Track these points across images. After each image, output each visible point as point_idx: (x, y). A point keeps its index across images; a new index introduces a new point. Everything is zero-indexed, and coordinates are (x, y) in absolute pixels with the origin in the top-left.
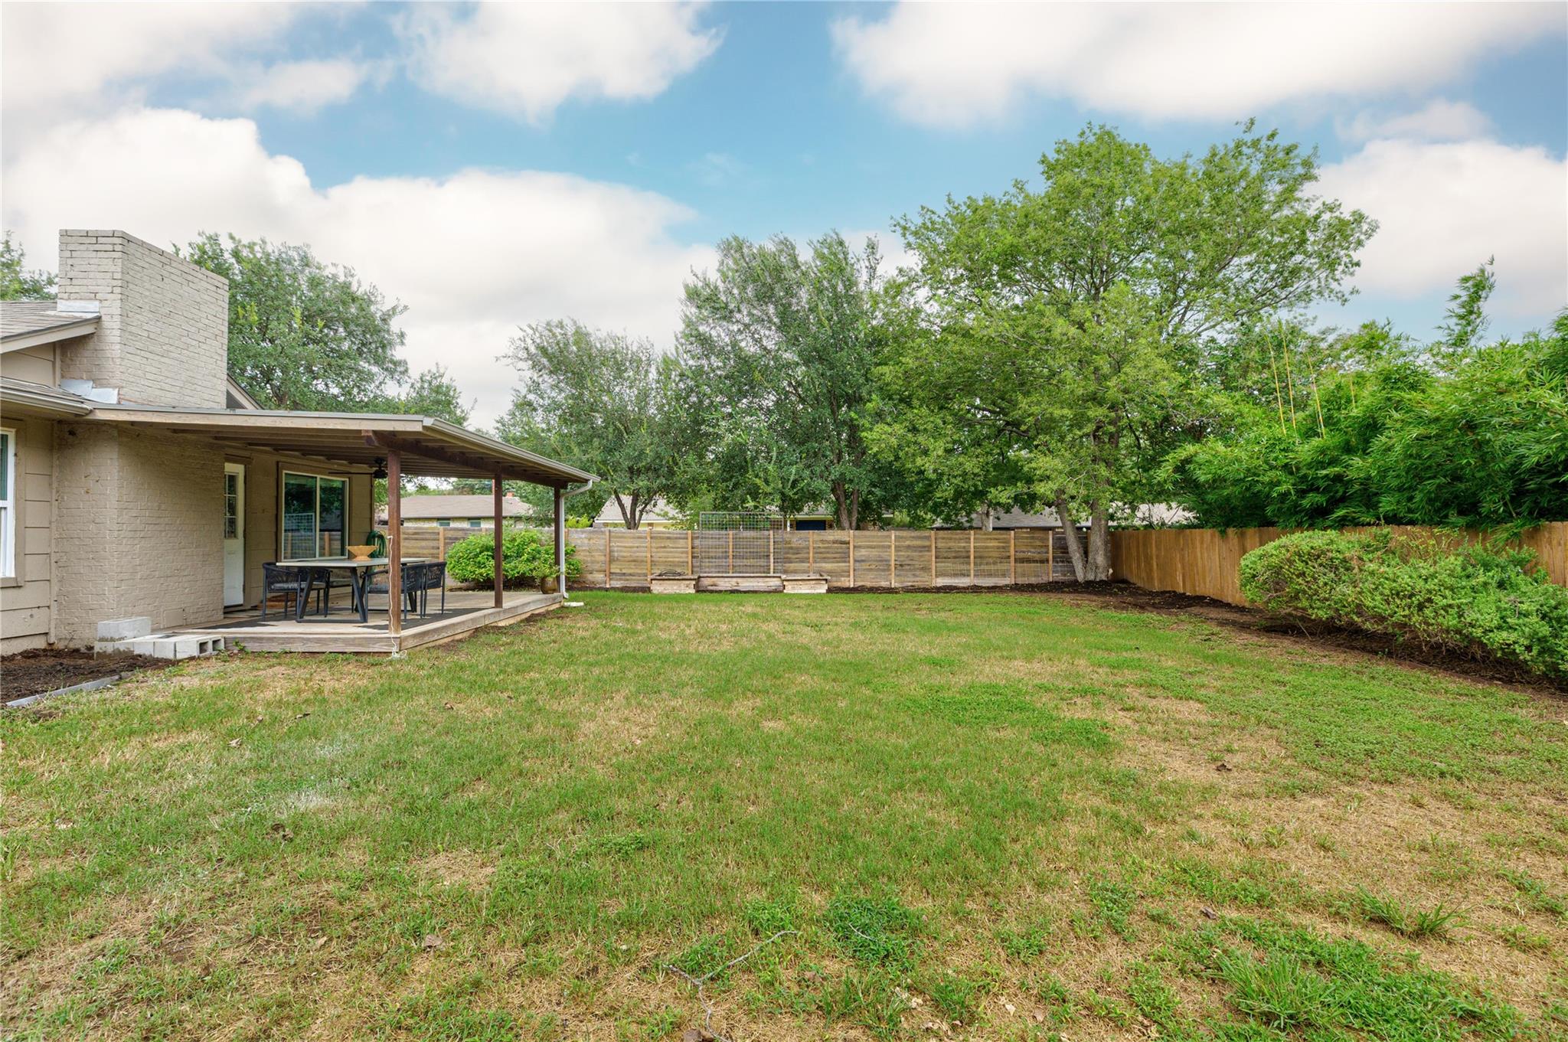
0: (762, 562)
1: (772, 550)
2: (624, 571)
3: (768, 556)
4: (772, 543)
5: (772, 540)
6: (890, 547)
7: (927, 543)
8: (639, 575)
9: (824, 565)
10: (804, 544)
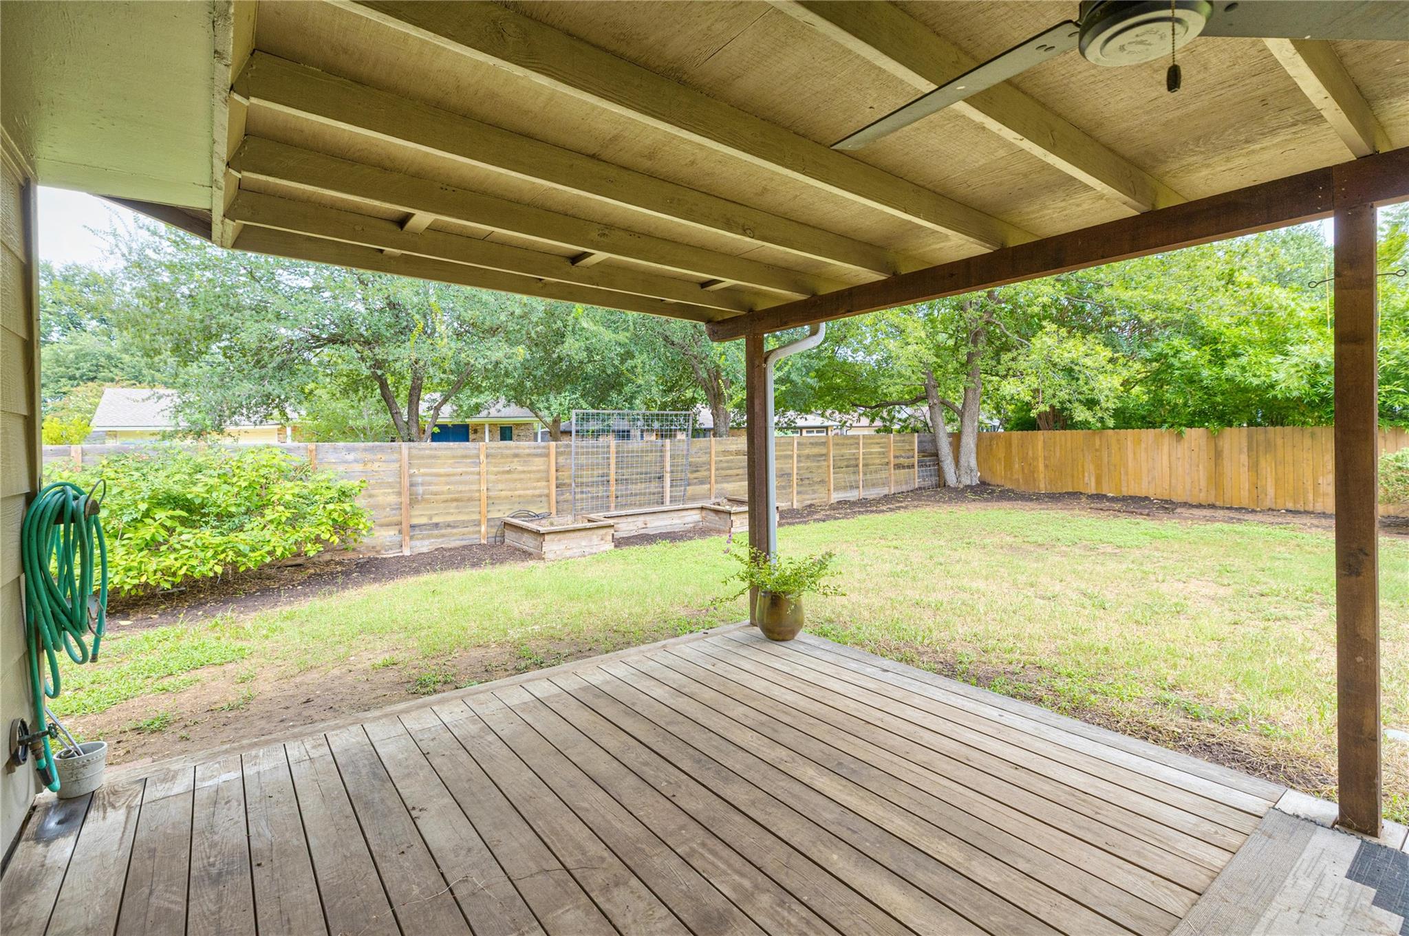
0: (653, 487)
1: (668, 468)
2: (435, 520)
3: (661, 478)
4: (668, 459)
5: (668, 454)
6: (791, 457)
7: (824, 451)
8: (464, 524)
9: (725, 485)
10: (704, 458)
